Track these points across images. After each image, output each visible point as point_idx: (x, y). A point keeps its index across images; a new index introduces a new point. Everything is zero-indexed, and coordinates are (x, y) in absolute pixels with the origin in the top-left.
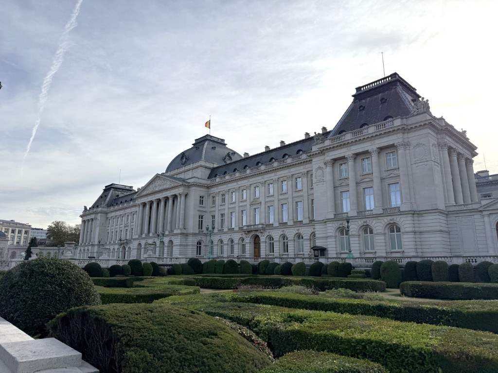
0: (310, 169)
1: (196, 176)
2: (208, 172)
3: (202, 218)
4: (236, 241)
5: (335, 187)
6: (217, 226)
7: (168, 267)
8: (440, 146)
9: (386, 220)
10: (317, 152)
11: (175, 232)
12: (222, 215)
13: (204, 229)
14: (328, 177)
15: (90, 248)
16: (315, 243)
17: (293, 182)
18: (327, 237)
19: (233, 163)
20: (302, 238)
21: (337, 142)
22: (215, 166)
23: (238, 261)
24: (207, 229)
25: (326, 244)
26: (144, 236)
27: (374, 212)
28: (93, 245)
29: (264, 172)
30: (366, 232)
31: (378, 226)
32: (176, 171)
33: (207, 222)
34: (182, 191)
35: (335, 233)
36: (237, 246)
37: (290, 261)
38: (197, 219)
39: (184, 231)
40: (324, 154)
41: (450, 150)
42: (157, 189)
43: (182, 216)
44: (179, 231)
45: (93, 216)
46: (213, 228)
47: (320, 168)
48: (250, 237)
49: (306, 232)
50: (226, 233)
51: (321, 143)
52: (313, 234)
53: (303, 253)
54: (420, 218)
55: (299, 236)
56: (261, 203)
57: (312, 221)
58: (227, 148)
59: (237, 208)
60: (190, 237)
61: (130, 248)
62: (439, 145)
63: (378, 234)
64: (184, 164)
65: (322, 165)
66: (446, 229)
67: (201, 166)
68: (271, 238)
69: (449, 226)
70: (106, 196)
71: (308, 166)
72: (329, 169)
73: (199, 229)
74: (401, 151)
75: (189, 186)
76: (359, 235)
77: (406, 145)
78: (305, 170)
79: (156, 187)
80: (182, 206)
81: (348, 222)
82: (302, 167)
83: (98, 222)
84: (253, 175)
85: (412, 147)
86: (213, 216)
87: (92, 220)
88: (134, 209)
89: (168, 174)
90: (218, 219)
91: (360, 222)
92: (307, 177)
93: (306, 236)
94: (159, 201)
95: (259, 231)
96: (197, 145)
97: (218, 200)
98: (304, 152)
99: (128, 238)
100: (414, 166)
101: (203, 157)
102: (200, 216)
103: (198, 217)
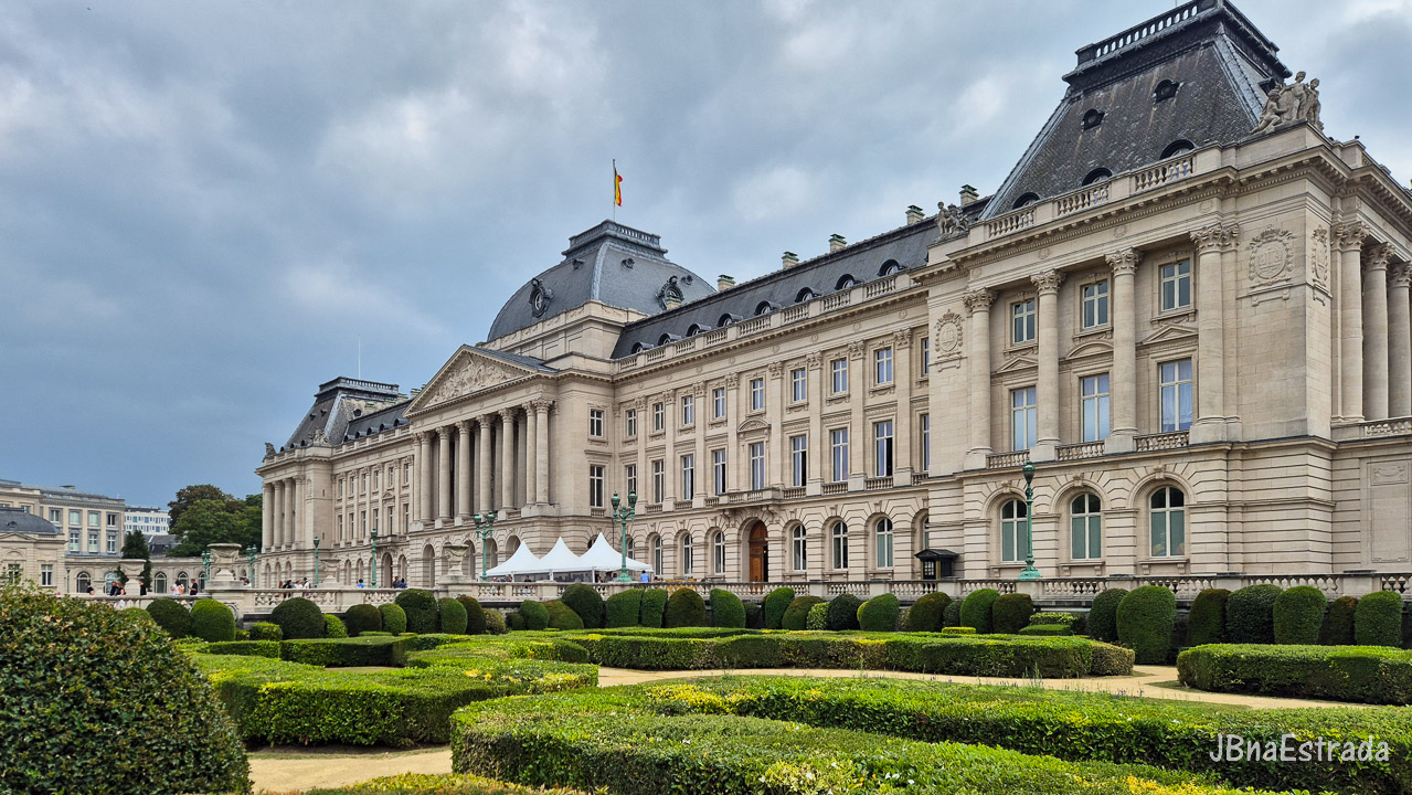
0: (921, 321)
1: (578, 351)
2: (612, 339)
3: (599, 474)
4: (699, 537)
5: (995, 377)
6: (645, 494)
7: (510, 610)
8: (1338, 237)
9: (1143, 472)
10: (944, 268)
11: (525, 512)
12: (658, 465)
13: (606, 504)
14: (976, 345)
15: (293, 559)
16: (927, 539)
17: (867, 361)
18: (961, 525)
19: (687, 307)
20: (890, 527)
21: (1009, 232)
22: (634, 318)
23: (703, 593)
24: (615, 504)
25: (957, 542)
26: (438, 524)
27: (1109, 449)
28: (301, 552)
29: (780, 335)
30: (1078, 507)
31: (1117, 488)
32: (519, 337)
33: (614, 484)
34: (539, 395)
35: (988, 511)
36: (702, 551)
37: (851, 590)
38: (587, 477)
39: (549, 511)
40: (966, 274)
41: (1370, 249)
42: (465, 391)
43: (542, 469)
44: (535, 511)
45: (293, 472)
46: (632, 501)
47: (950, 317)
48: (738, 526)
49: (901, 511)
50: (669, 515)
51: (957, 238)
52: (923, 517)
53: (890, 568)
54: (1250, 465)
55: (882, 523)
56: (769, 428)
57: (919, 477)
58: (667, 262)
59: (700, 445)
60: (568, 528)
61: (403, 558)
62: (1334, 235)
63: (1116, 512)
64: (540, 316)
65: (958, 308)
66: (1326, 496)
67: (590, 320)
68: (798, 528)
69: (1337, 486)
70: (323, 413)
71: (912, 312)
72: (979, 319)
73: (592, 504)
74: (1209, 259)
75: (560, 381)
76: (1058, 517)
77: (1226, 238)
78: (906, 325)
79: (463, 384)
80: (542, 441)
81: (1029, 479)
82: (894, 317)
83: (310, 487)
84: (747, 344)
85: (1245, 244)
86: (630, 469)
87: (292, 481)
88: (404, 451)
89: (498, 345)
90: (645, 474)
91: (1064, 480)
92: (911, 347)
93: (902, 521)
94: (473, 426)
95: (765, 509)
96: (577, 257)
97: (644, 421)
98: (903, 270)
99: (395, 532)
100: (1246, 303)
101: (596, 292)
102: (592, 468)
103: (588, 471)
